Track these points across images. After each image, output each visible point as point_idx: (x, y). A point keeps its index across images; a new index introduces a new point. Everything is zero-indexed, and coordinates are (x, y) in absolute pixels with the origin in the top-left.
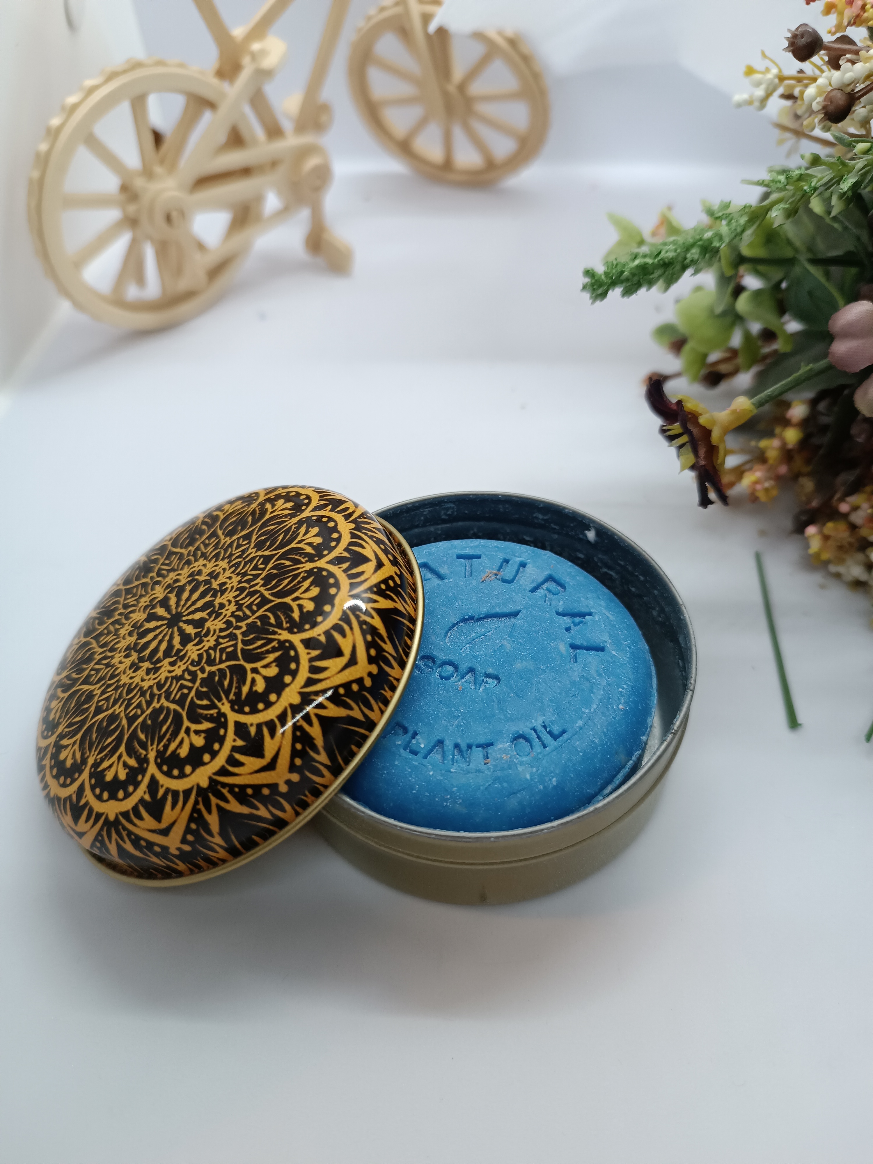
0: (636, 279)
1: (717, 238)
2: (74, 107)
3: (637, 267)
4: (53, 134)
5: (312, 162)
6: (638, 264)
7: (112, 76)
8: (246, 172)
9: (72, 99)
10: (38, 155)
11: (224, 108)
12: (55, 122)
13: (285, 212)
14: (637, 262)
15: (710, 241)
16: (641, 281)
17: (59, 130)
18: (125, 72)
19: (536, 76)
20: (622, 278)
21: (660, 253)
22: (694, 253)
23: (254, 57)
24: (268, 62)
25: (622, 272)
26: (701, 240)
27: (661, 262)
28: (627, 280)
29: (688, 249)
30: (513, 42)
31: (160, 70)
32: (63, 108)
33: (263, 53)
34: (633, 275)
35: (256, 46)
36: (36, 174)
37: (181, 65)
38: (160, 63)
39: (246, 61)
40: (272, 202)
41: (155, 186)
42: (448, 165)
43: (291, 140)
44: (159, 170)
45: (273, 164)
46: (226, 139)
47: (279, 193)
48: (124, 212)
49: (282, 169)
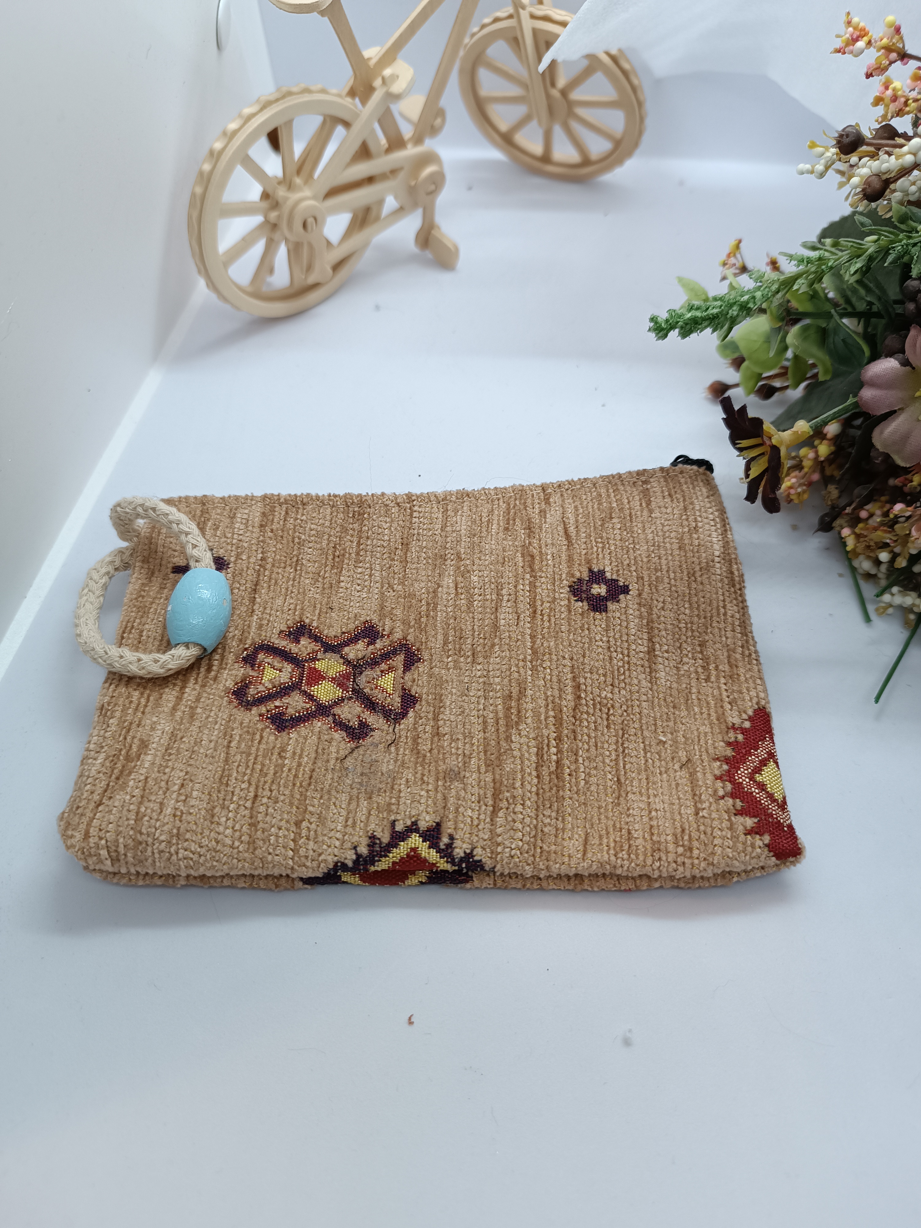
1: (751, 301)
2: (235, 132)
4: (215, 156)
5: (430, 169)
9: (233, 126)
10: (201, 173)
11: (356, 127)
12: (218, 146)
13: (401, 211)
15: (746, 303)
17: (221, 152)
18: (277, 100)
19: (634, 89)
20: (679, 325)
21: (707, 309)
22: (735, 310)
23: (385, 81)
24: (397, 88)
26: (739, 301)
27: (709, 315)
28: (683, 327)
29: (730, 306)
30: (614, 59)
31: (306, 98)
32: (224, 133)
33: (394, 77)
35: (387, 72)
36: (199, 190)
37: (323, 91)
38: (307, 91)
39: (377, 83)
40: (391, 203)
41: (295, 196)
42: (546, 158)
43: (411, 151)
44: (298, 181)
45: (394, 172)
46: (357, 152)
47: (396, 198)
48: (265, 217)
49: (401, 175)
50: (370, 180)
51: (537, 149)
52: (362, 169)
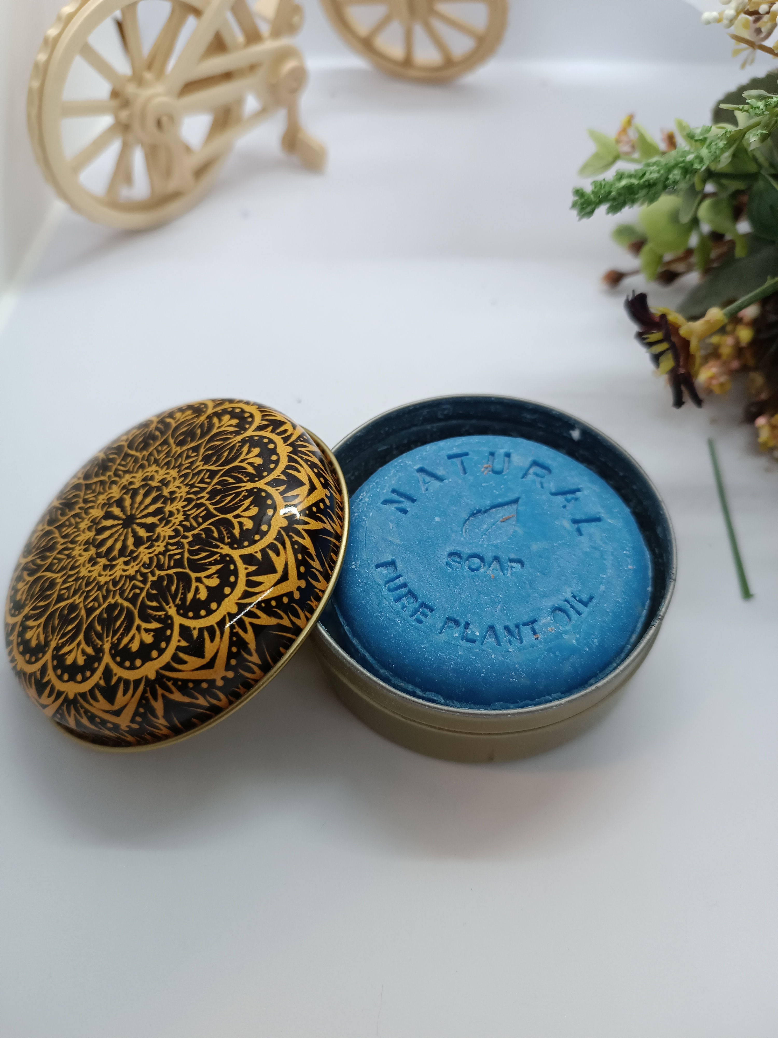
0: (622, 198)
1: (697, 161)
2: (71, 17)
3: (624, 187)
4: (50, 44)
5: (290, 65)
6: (625, 185)
8: (227, 76)
9: (68, 10)
10: (36, 65)
12: (53, 32)
13: (263, 112)
14: (624, 183)
15: (691, 163)
16: (626, 199)
17: (56, 40)
20: (610, 197)
21: (644, 174)
22: (676, 174)
25: (610, 192)
26: (683, 162)
27: (647, 183)
28: (614, 199)
29: (670, 170)
32: (59, 18)
34: (619, 194)
36: (36, 84)
40: (252, 103)
41: (145, 93)
42: (408, 61)
43: (269, 44)
44: (148, 76)
45: (253, 68)
46: (210, 44)
47: (258, 95)
48: (116, 117)
49: (260, 74)
51: (396, 51)
52: (217, 64)
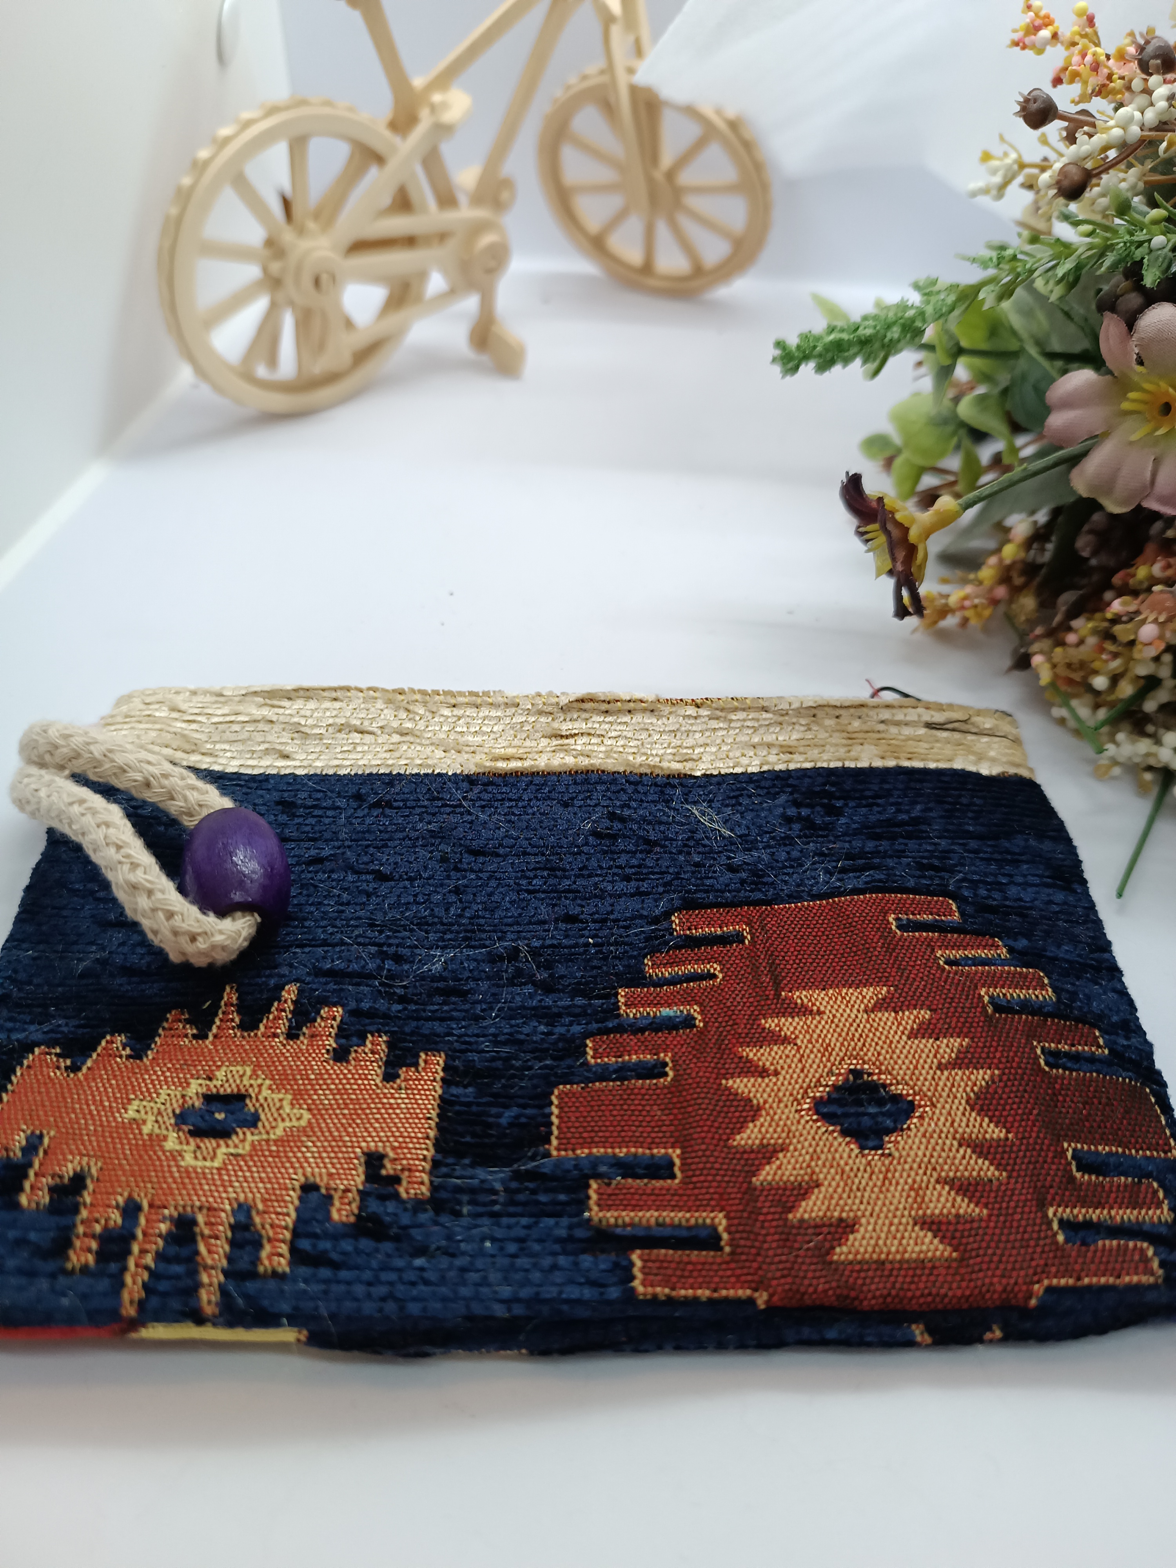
0: (830, 355)
2: (227, 140)
3: (831, 342)
4: (199, 167)
6: (834, 340)
7: (273, 110)
9: (225, 131)
11: (393, 164)
12: (203, 154)
14: (832, 337)
16: (835, 357)
17: (206, 163)
18: (287, 108)
19: (758, 167)
20: (815, 352)
21: (858, 328)
23: (433, 108)
24: (449, 117)
26: (902, 318)
27: (858, 338)
28: (820, 356)
32: (214, 140)
33: (445, 105)
34: (827, 350)
35: (437, 98)
37: (351, 109)
38: (328, 103)
39: (424, 114)
40: (436, 283)
41: (305, 244)
42: (647, 268)
43: (466, 212)
45: (442, 237)
46: (394, 200)
47: (445, 273)
48: (265, 270)
49: (451, 245)
50: (410, 241)
51: (634, 255)
52: (398, 225)
